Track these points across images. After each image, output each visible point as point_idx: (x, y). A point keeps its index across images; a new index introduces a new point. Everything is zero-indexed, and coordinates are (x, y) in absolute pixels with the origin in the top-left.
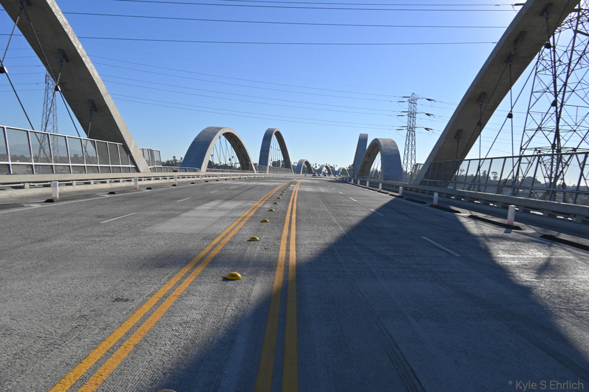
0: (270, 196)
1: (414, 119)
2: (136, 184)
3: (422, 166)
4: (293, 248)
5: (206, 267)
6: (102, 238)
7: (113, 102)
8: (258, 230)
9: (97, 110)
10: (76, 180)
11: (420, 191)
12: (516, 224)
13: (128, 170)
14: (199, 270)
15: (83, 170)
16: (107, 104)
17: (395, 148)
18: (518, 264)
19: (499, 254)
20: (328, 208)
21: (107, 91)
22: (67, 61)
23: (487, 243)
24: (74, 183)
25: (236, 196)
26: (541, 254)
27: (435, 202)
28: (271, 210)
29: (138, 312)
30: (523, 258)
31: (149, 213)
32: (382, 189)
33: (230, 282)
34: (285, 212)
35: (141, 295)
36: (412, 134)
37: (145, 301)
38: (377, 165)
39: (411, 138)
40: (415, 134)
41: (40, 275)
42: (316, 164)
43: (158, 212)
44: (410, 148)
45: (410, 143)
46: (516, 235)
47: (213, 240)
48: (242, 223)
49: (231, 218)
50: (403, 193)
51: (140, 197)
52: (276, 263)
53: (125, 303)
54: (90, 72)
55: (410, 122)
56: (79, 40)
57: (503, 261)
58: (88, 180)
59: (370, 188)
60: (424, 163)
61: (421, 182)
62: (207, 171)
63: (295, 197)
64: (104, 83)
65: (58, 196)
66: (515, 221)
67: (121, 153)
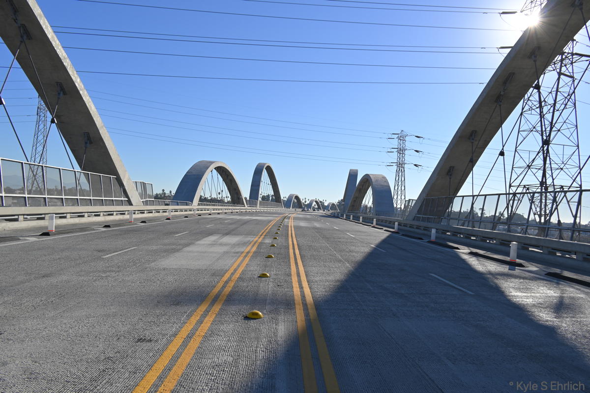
0: (267, 231)
1: (404, 155)
2: (131, 217)
3: (414, 202)
4: (305, 284)
5: (223, 304)
6: (108, 274)
7: (108, 135)
8: (266, 266)
9: (92, 143)
10: (70, 213)
11: (415, 227)
12: (518, 261)
13: (121, 203)
14: (217, 308)
15: (76, 202)
16: (103, 137)
17: (385, 184)
18: (534, 303)
19: (511, 292)
20: (328, 244)
21: (103, 124)
22: (65, 94)
23: (496, 281)
24: (68, 216)
25: (233, 230)
26: (552, 292)
27: (433, 238)
28: (273, 246)
29: (165, 353)
30: (537, 297)
31: (150, 248)
32: (376, 224)
33: (252, 321)
34: (288, 248)
35: (164, 335)
36: (402, 171)
37: (169, 342)
38: (368, 200)
39: (400, 174)
40: (404, 171)
41: (52, 314)
42: (305, 199)
43: (158, 247)
44: (400, 183)
45: (400, 179)
46: (521, 273)
47: (223, 276)
48: (247, 259)
49: (234, 253)
50: (399, 229)
51: (136, 231)
52: (294, 300)
53: (149, 344)
54: (87, 105)
55: (400, 158)
56: (77, 74)
57: (518, 300)
58: (82, 213)
59: (363, 223)
60: (416, 199)
61: (414, 218)
62: (199, 205)
63: (292, 232)
64: (100, 117)
65: (54, 229)
66: (518, 258)
67: (115, 186)
